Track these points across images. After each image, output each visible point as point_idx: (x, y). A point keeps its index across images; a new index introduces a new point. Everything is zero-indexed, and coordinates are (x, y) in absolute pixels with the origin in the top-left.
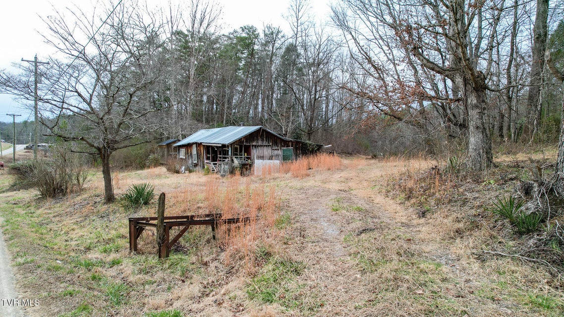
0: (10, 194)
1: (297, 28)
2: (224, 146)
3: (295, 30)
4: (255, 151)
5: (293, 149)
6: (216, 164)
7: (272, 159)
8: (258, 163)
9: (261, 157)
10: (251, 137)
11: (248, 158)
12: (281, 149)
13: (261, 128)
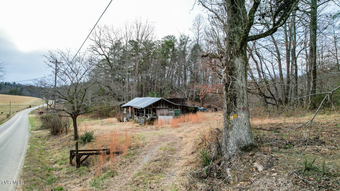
0: (39, 131)
1: (198, 36)
2: (142, 109)
3: (197, 37)
4: (159, 111)
5: (181, 110)
6: (139, 118)
7: (168, 116)
8: (160, 118)
9: (162, 114)
10: (156, 104)
11: (155, 115)
12: (173, 110)
13: (162, 99)
